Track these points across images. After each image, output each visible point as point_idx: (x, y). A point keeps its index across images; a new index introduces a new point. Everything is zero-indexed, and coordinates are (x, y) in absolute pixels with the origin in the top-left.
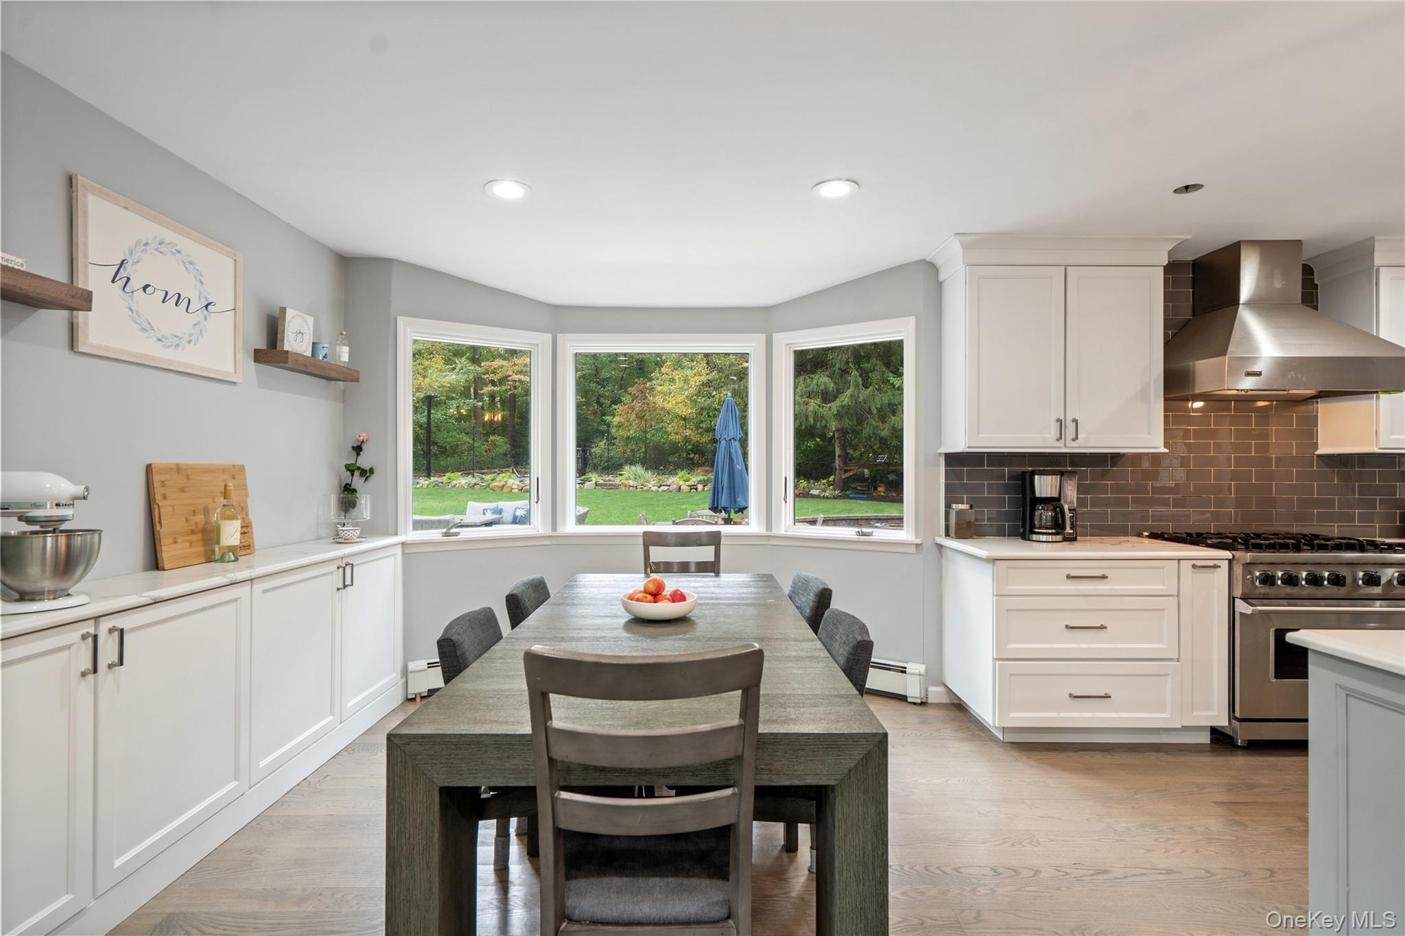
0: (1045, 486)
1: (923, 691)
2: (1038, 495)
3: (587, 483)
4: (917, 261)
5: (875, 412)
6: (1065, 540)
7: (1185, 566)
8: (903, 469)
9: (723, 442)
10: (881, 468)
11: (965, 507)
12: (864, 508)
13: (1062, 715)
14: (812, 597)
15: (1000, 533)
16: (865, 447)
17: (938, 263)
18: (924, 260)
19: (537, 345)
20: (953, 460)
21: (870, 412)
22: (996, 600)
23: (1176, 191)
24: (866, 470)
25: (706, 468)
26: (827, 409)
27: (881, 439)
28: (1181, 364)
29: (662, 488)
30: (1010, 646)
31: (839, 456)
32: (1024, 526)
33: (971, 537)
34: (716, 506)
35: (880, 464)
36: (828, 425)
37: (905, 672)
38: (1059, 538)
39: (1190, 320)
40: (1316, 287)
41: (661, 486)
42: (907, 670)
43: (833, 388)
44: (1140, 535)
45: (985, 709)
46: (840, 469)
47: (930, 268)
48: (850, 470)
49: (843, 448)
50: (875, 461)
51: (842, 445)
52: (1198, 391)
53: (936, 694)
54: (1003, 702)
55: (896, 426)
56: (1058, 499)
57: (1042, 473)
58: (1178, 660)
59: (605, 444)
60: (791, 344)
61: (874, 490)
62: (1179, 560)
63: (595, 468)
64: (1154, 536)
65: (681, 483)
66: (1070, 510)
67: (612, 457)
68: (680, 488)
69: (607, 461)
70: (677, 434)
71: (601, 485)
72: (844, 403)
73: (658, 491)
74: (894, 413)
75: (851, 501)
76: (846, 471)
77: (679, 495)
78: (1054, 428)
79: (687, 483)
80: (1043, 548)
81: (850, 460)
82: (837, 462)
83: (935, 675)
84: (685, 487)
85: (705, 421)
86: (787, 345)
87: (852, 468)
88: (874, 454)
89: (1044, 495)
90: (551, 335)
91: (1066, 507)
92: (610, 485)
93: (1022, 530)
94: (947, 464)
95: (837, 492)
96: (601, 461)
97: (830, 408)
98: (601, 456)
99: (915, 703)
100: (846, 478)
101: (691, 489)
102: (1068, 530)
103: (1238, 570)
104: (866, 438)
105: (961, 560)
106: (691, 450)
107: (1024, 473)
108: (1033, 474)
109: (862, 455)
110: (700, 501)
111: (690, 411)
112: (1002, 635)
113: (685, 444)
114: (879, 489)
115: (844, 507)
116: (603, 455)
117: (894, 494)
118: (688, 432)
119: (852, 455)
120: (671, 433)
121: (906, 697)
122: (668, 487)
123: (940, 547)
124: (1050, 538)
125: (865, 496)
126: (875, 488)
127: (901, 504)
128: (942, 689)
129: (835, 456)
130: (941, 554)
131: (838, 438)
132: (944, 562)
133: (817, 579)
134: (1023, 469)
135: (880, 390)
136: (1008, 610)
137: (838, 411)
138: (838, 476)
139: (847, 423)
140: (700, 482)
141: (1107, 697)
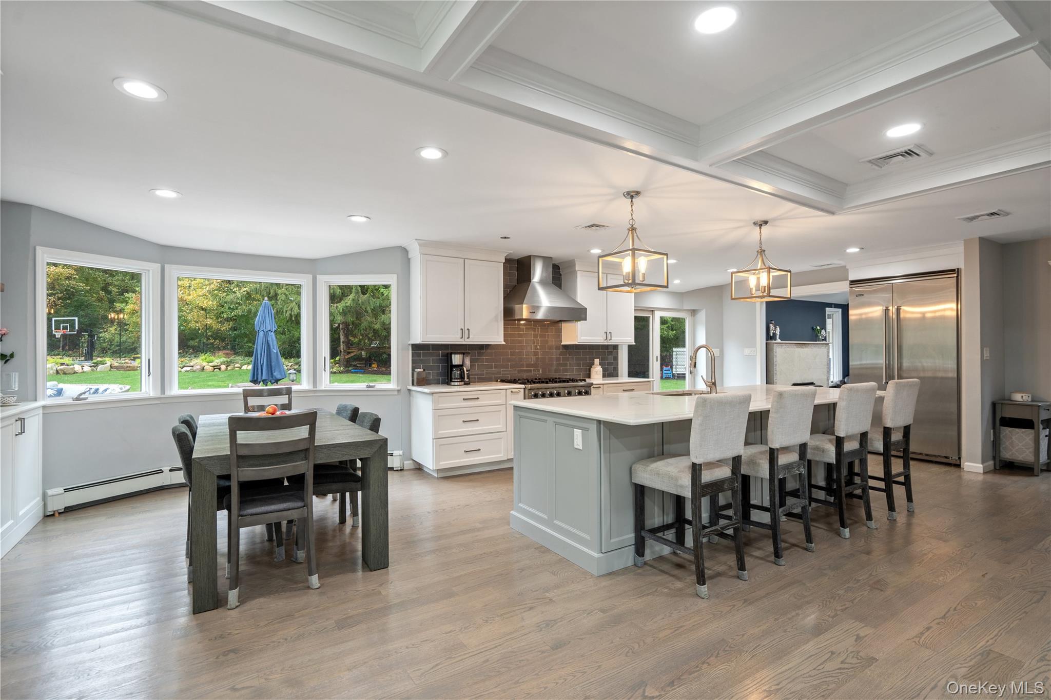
0: (456, 359)
1: (402, 464)
2: (453, 364)
3: (100, 366)
4: (398, 247)
5: (370, 311)
6: (465, 384)
7: (509, 391)
8: (390, 351)
9: (261, 334)
10: (374, 350)
11: (421, 370)
12: (362, 379)
13: (462, 460)
14: (349, 412)
15: (438, 383)
16: (362, 335)
17: (408, 249)
18: (401, 247)
19: (149, 271)
20: (415, 347)
21: (366, 311)
22: (434, 412)
23: (501, 238)
24: (363, 352)
25: (227, 352)
26: (335, 308)
27: (374, 330)
28: (510, 306)
29: (185, 369)
30: (440, 432)
31: (343, 342)
32: (448, 379)
33: (424, 385)
34: (255, 379)
35: (374, 348)
36: (335, 320)
37: (392, 455)
38: (463, 383)
39: (516, 285)
40: (561, 274)
41: (184, 366)
42: (394, 455)
43: (340, 292)
44: (497, 381)
45: (429, 464)
46: (345, 351)
47: (405, 251)
48: (352, 352)
49: (346, 336)
50: (370, 346)
51: (346, 334)
52: (516, 318)
53: (408, 464)
54: (437, 457)
55: (385, 321)
56: (462, 366)
57: (455, 353)
58: (506, 431)
59: (116, 330)
60: (328, 282)
61: (369, 366)
62: (506, 389)
63: (104, 352)
64: (503, 381)
65: (205, 364)
66: (467, 370)
67: (125, 342)
68: (203, 368)
69: (120, 345)
70: (197, 322)
71: (116, 367)
72: (347, 305)
73: (181, 372)
74: (383, 312)
75: (352, 374)
76: (349, 353)
77: (203, 375)
78: (460, 332)
79: (210, 364)
80: (456, 388)
81: (351, 345)
82: (342, 347)
83: (408, 455)
84: (208, 367)
85: (226, 312)
86: (325, 282)
87: (353, 351)
88: (369, 340)
89: (456, 364)
90: (160, 265)
91: (465, 369)
92: (127, 367)
93: (447, 381)
94: (413, 349)
95: (342, 369)
96: (111, 345)
97: (337, 307)
98: (111, 341)
99: (397, 470)
100: (349, 358)
101: (215, 369)
102: (466, 380)
103: (527, 392)
104: (363, 329)
105: (419, 396)
106: (211, 336)
107: (448, 353)
108: (451, 354)
109: (360, 341)
110: (224, 379)
111: (211, 303)
112: (436, 427)
113: (206, 331)
114: (373, 366)
115: (348, 379)
116: (113, 340)
117: (384, 369)
118: (209, 321)
119: (352, 341)
120: (191, 321)
121: (393, 468)
122: (192, 368)
123: (410, 390)
124: (459, 383)
125: (363, 371)
126: (370, 366)
127: (389, 376)
128: (411, 462)
129: (340, 342)
130: (410, 395)
131: (342, 329)
132: (411, 398)
133: (351, 405)
134: (448, 351)
135: (374, 296)
136: (439, 416)
137: (343, 310)
138: (342, 357)
139: (350, 319)
140: (222, 363)
141: (479, 450)
